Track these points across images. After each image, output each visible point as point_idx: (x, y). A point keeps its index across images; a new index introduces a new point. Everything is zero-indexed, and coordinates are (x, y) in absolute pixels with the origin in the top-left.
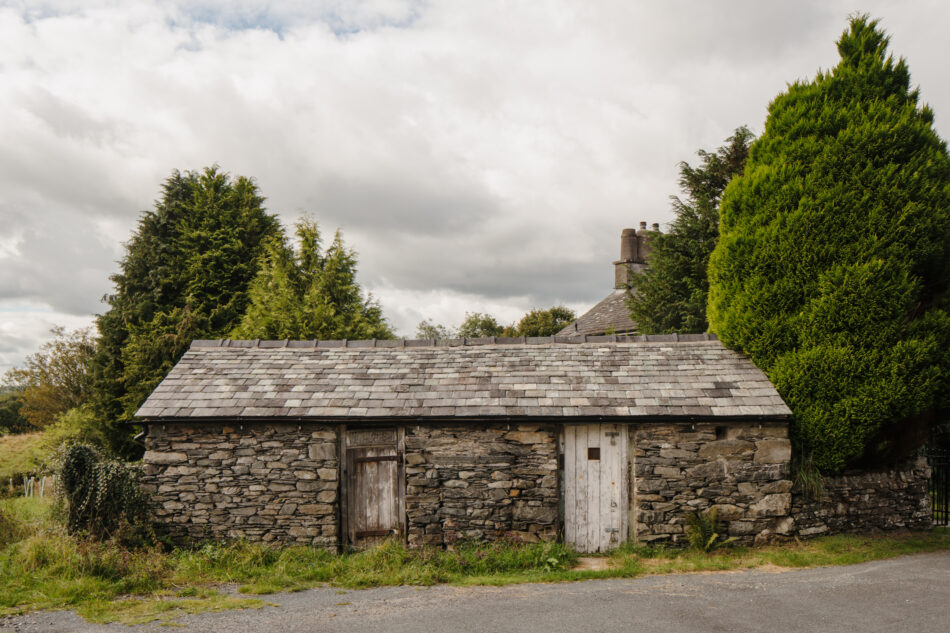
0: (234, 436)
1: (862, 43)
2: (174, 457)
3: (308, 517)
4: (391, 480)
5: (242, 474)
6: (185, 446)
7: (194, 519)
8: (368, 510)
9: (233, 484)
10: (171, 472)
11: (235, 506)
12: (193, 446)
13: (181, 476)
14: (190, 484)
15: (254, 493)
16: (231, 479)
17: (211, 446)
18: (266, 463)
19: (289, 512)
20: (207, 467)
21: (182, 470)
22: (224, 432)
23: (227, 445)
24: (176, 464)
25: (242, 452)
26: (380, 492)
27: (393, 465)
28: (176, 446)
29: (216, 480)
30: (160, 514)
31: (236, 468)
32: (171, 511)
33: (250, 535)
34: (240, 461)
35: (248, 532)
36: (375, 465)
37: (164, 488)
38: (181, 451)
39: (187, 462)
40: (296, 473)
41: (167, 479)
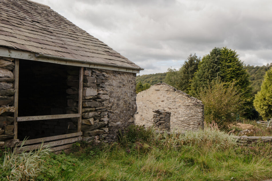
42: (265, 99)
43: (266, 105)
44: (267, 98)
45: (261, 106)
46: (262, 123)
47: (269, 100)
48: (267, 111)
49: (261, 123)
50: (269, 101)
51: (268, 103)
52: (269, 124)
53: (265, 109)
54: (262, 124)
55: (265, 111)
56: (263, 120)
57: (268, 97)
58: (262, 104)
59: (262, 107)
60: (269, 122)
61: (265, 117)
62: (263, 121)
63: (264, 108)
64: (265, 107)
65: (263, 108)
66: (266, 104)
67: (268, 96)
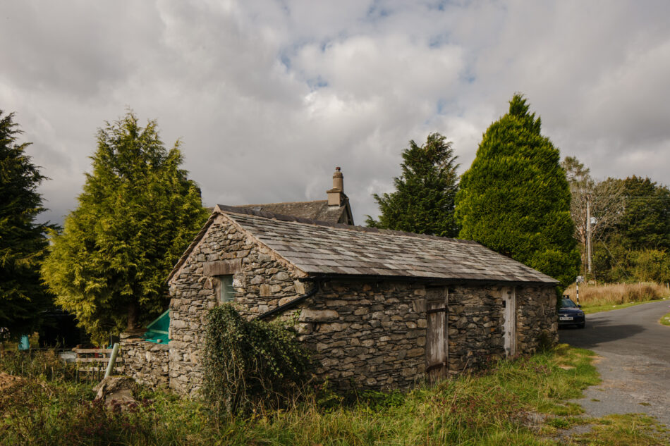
0: (372, 294)
1: (518, 107)
2: (330, 314)
3: (412, 360)
4: (442, 327)
5: (377, 328)
6: (337, 303)
7: (344, 374)
8: (432, 350)
9: (370, 336)
10: (326, 328)
11: (371, 356)
12: (343, 303)
13: (335, 332)
14: (341, 339)
15: (383, 343)
16: (369, 332)
17: (355, 303)
18: (390, 316)
19: (403, 357)
20: (353, 322)
21: (335, 327)
22: (365, 290)
23: (366, 302)
24: (329, 321)
25: (376, 308)
26: (437, 334)
27: (443, 315)
28: (330, 304)
29: (359, 334)
30: (319, 372)
31: (373, 322)
32: (328, 368)
33: (380, 381)
34: (374, 315)
35: (378, 379)
36: (435, 314)
37: (321, 346)
38: (335, 308)
39: (338, 318)
40: (407, 324)
41: (323, 337)
42: (91, 246)
43: (101, 275)
44: (101, 240)
45: (71, 277)
46: (83, 355)
47: (111, 247)
48: (103, 301)
49: (78, 360)
50: (114, 255)
51: (108, 264)
52: (110, 360)
53: (93, 291)
54: (84, 360)
55: (95, 302)
56: (94, 342)
57: (107, 233)
58: (77, 268)
59: (77, 282)
60: (112, 352)
61: (99, 330)
62: (93, 347)
63: (91, 285)
64: (95, 282)
65: (83, 285)
66: (100, 269)
67: (106, 227)
